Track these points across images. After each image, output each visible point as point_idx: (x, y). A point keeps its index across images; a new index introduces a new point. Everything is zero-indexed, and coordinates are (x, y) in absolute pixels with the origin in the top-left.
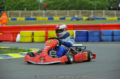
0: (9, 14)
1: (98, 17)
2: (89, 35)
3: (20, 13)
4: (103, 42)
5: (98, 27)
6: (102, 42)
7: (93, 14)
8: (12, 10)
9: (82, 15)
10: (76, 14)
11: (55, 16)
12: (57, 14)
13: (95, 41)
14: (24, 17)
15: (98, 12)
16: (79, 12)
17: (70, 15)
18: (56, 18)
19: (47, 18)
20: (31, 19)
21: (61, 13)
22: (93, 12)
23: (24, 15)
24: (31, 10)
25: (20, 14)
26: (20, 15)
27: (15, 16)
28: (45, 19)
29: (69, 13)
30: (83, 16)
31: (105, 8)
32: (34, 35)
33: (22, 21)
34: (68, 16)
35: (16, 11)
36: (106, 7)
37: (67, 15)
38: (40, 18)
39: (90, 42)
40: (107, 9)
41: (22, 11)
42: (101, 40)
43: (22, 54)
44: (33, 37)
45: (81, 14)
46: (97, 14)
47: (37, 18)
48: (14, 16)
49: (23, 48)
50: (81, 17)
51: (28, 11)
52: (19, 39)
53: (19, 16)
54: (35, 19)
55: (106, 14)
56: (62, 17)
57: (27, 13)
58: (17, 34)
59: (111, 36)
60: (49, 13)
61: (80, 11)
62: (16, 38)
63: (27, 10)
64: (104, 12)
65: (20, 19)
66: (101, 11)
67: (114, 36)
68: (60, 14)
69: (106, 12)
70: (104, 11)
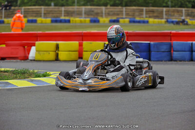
0: (24, 11)
1: (174, 20)
2: (152, 49)
3: (43, 10)
4: (175, 62)
5: (169, 36)
6: (173, 62)
7: (166, 14)
8: (31, 6)
9: (148, 16)
10: (137, 14)
11: (102, 16)
12: (105, 14)
13: (162, 61)
14: (49, 17)
15: (174, 11)
16: (142, 10)
17: (127, 14)
18: (104, 20)
19: (88, 20)
20: (61, 21)
21: (112, 11)
22: (166, 12)
23: (49, 13)
24: (63, 5)
25: (43, 12)
26: (43, 15)
27: (35, 15)
28: (85, 21)
29: (126, 11)
30: (150, 17)
31: (186, 5)
32: (60, 49)
33: (46, 23)
34: (124, 16)
35: (37, 7)
36: (187, 3)
37: (122, 14)
38: (76, 20)
39: (154, 61)
40: (190, 5)
41: (46, 7)
42: (171, 59)
43: (32, 81)
44: (57, 52)
45: (146, 14)
46: (172, 13)
47: (72, 19)
48: (32, 16)
49: (36, 71)
50: (146, 19)
51: (57, 7)
52: (34, 56)
53: (41, 16)
54: (69, 21)
55: (188, 15)
56: (114, 18)
57: (55, 11)
58: (31, 46)
59: (188, 53)
60: (93, 11)
61: (144, 8)
62: (29, 54)
63: (55, 5)
64: (184, 12)
65: (42, 21)
66: (179, 9)
67: (194, 53)
68: (111, 13)
69: (188, 10)
70: (184, 9)
